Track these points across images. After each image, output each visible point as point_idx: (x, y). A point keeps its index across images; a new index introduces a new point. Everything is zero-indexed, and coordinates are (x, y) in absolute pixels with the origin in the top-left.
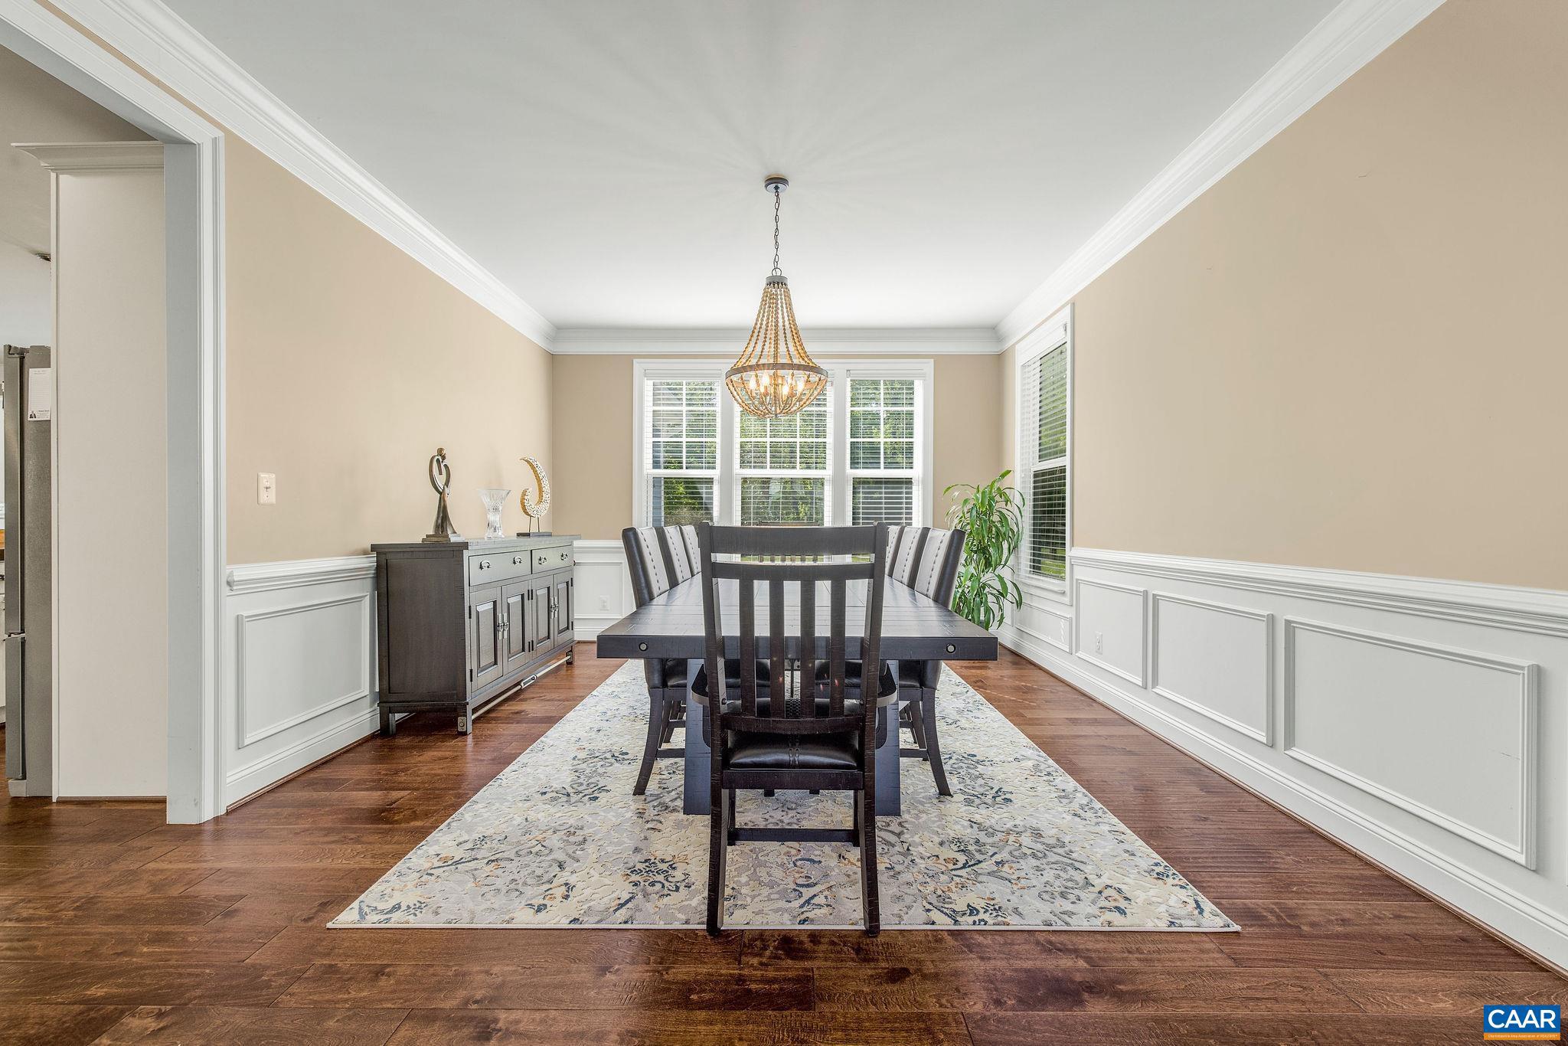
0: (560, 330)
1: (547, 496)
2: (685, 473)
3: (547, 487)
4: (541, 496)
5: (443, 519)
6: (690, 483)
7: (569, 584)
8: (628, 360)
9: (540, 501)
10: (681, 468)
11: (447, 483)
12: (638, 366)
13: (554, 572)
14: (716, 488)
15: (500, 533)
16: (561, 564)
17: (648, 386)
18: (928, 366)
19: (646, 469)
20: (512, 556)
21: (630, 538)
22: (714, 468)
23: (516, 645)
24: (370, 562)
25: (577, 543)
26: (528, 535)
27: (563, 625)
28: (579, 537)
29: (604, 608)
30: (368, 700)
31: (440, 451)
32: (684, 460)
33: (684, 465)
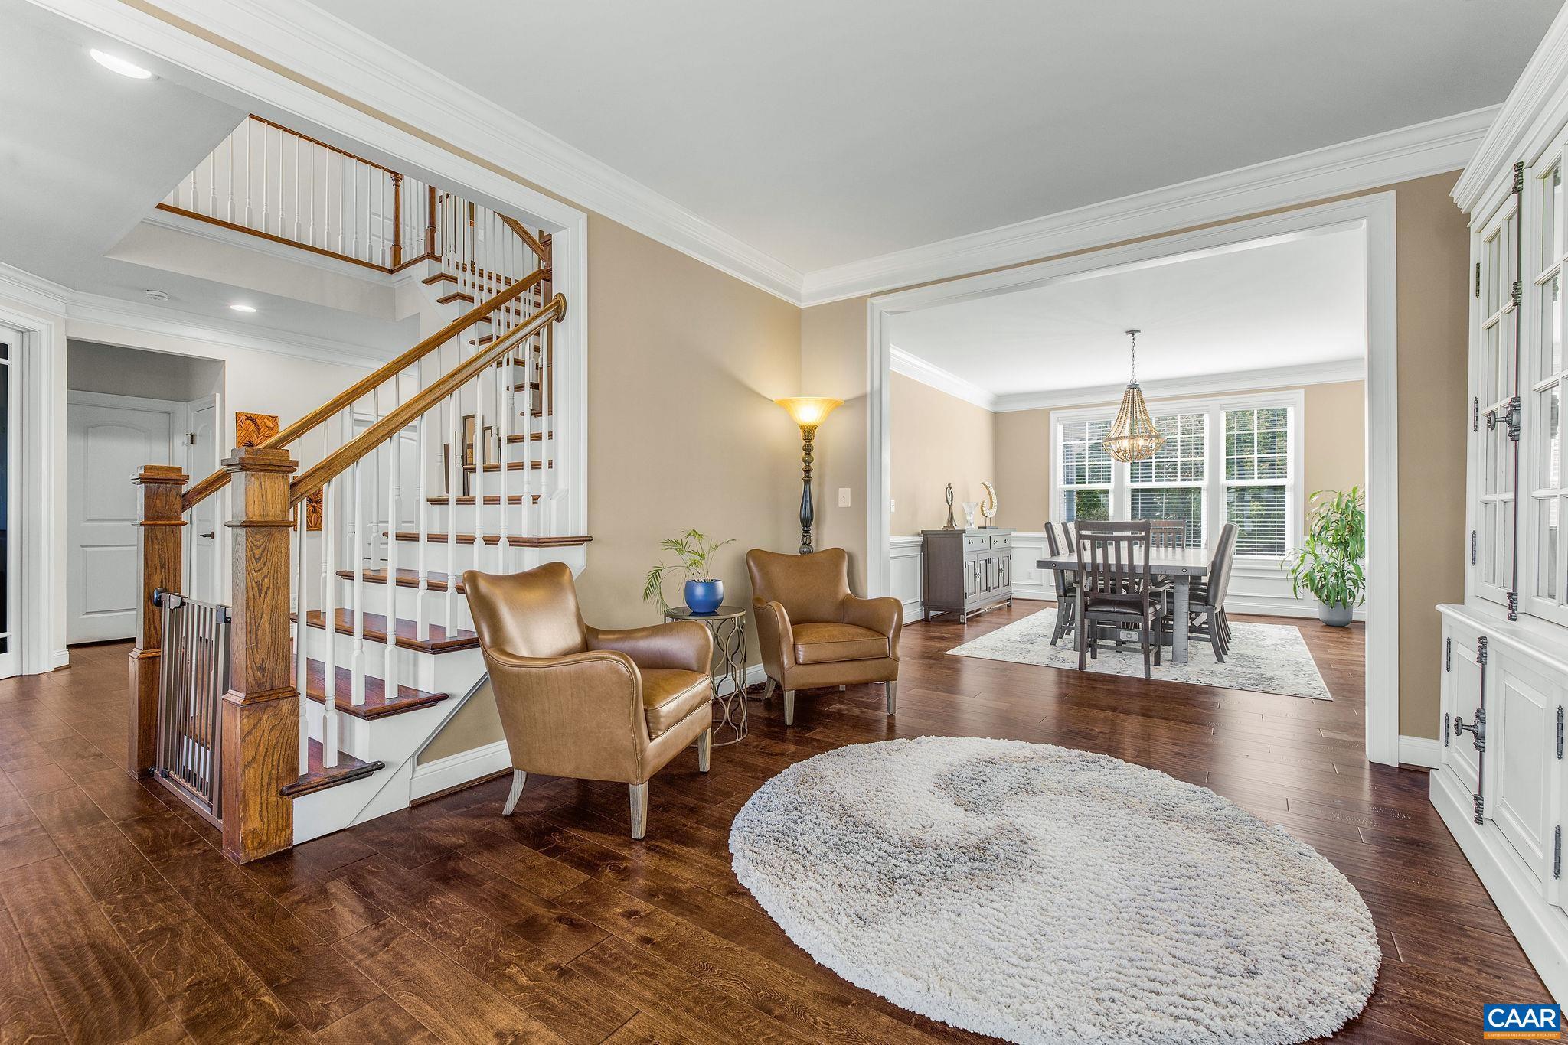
0: (999, 398)
1: (995, 505)
2: (1086, 487)
3: (995, 500)
4: (992, 504)
5: (951, 519)
6: (1092, 493)
7: (1009, 558)
8: (1046, 412)
9: (991, 508)
10: (1085, 483)
11: (952, 501)
12: (1053, 415)
13: (1001, 550)
14: (1111, 496)
15: (973, 526)
16: (1004, 545)
17: (1060, 428)
18: (1300, 395)
19: (1059, 484)
20: (982, 538)
21: (1048, 527)
22: (1109, 482)
23: (984, 587)
24: (920, 539)
25: (1014, 534)
26: (985, 528)
27: (1006, 582)
28: (1015, 530)
29: (1029, 578)
30: (919, 604)
31: (949, 484)
32: (1087, 478)
33: (1087, 481)
